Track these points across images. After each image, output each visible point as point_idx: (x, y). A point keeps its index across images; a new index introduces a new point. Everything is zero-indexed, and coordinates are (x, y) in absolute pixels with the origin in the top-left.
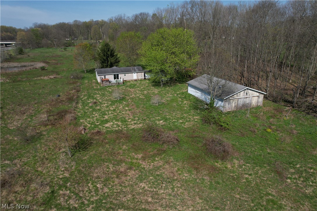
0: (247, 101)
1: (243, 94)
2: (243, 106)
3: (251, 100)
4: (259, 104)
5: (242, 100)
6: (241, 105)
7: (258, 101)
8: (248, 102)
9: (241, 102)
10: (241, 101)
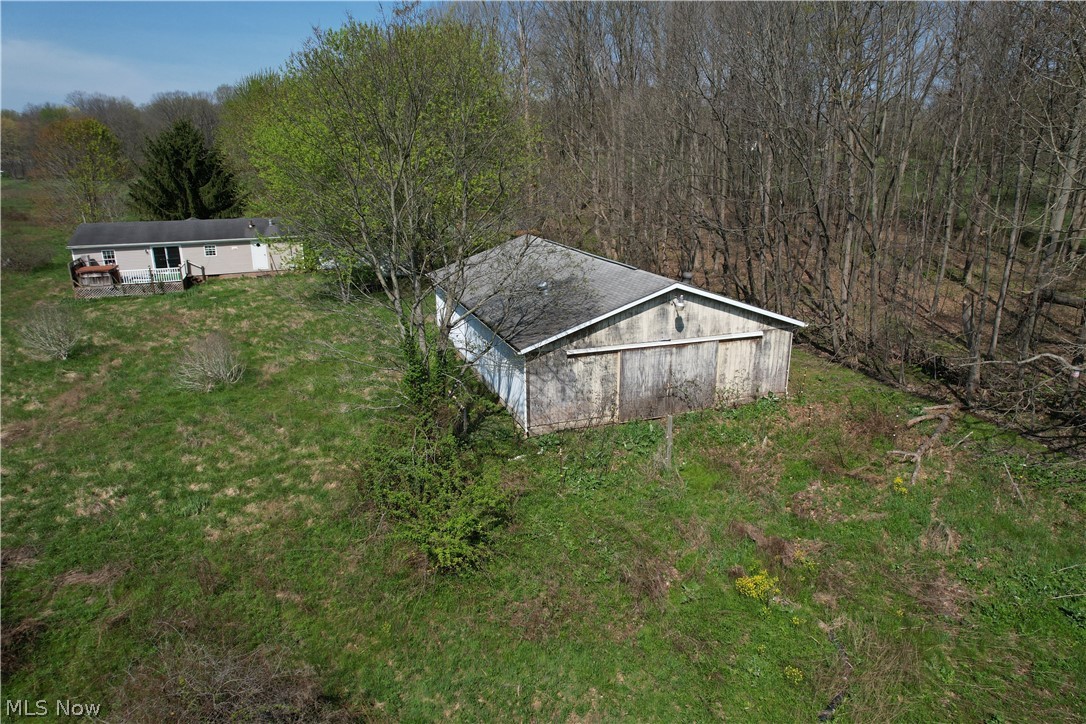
0: (688, 367)
1: (657, 327)
2: (660, 398)
3: (712, 365)
4: (765, 387)
5: (650, 358)
6: (645, 394)
7: (756, 367)
8: (689, 376)
9: (644, 374)
10: (642, 370)
